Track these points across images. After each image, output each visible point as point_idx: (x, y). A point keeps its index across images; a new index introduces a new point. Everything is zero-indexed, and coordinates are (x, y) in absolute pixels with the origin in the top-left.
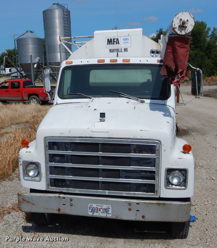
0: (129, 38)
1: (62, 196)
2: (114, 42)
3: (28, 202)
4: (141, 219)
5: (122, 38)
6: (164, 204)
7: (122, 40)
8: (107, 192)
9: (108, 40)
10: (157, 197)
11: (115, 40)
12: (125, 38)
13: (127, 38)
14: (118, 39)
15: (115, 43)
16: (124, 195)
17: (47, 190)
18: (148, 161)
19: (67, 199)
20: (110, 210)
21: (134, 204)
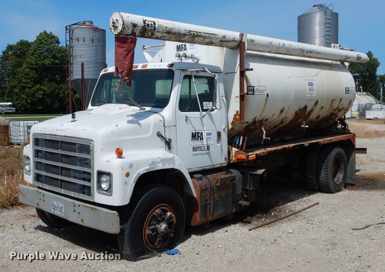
1: (40, 190)
2: (182, 48)
3: (22, 193)
4: (80, 223)
6: (96, 209)
7: (189, 46)
9: (177, 46)
10: (92, 201)
11: (183, 46)
16: (72, 195)
17: (33, 184)
18: (86, 162)
19: (42, 195)
20: (63, 209)
21: (77, 206)
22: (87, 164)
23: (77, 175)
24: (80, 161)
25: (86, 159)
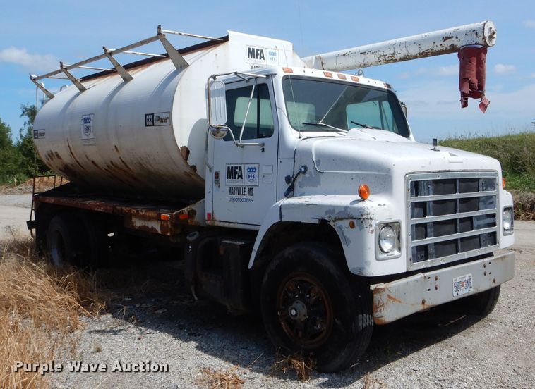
0: (277, 52)
1: (427, 274)
2: (257, 54)
3: (395, 299)
5: (268, 50)
7: (268, 55)
8: (466, 255)
9: (249, 49)
11: (259, 52)
12: (271, 51)
13: (274, 51)
14: (262, 51)
15: (259, 56)
16: (479, 254)
17: (409, 270)
18: (491, 201)
19: (433, 279)
20: (471, 281)
21: (487, 265)
22: (492, 203)
23: (482, 222)
24: (484, 201)
25: (491, 197)
